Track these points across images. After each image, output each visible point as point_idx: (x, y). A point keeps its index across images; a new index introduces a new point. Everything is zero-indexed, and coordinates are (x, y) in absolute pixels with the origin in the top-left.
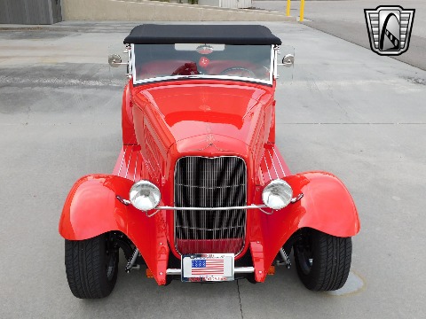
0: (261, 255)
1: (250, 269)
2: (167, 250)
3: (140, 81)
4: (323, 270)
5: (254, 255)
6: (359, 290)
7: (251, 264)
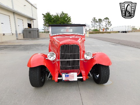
0: (85, 74)
1: (81, 77)
2: (58, 73)
3: (52, 35)
4: (102, 76)
5: (83, 74)
6: (111, 84)
7: (82, 76)
